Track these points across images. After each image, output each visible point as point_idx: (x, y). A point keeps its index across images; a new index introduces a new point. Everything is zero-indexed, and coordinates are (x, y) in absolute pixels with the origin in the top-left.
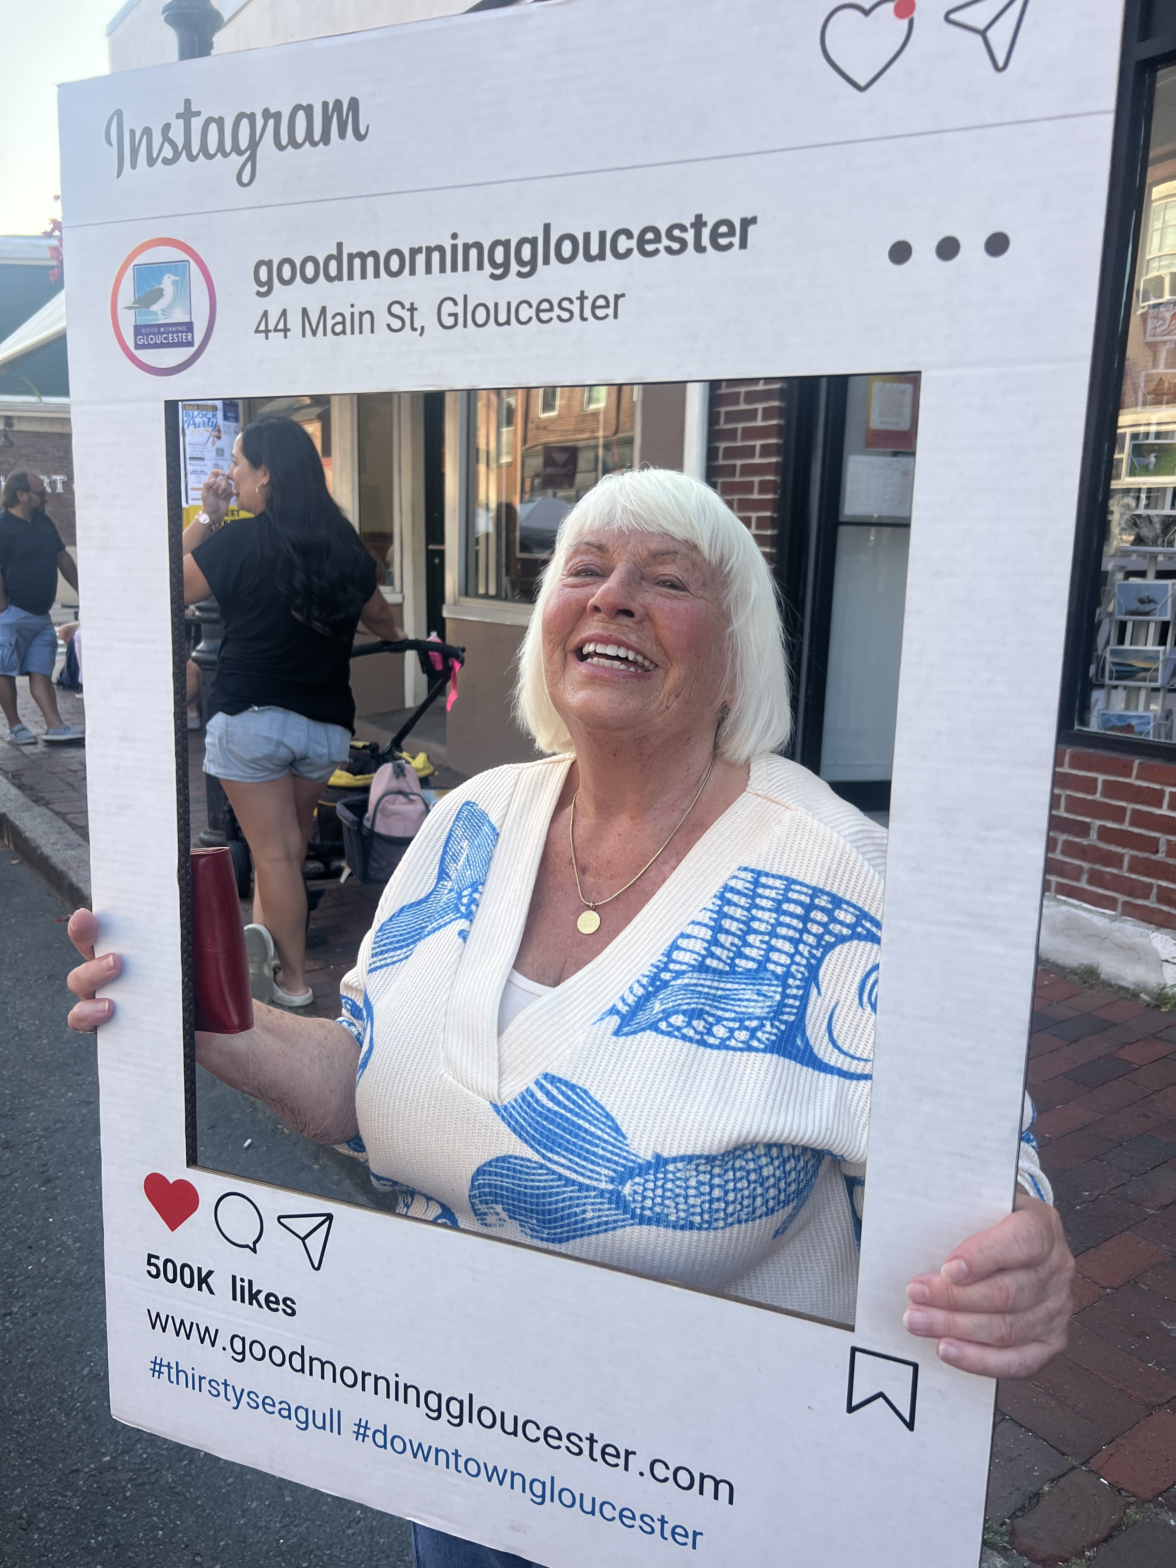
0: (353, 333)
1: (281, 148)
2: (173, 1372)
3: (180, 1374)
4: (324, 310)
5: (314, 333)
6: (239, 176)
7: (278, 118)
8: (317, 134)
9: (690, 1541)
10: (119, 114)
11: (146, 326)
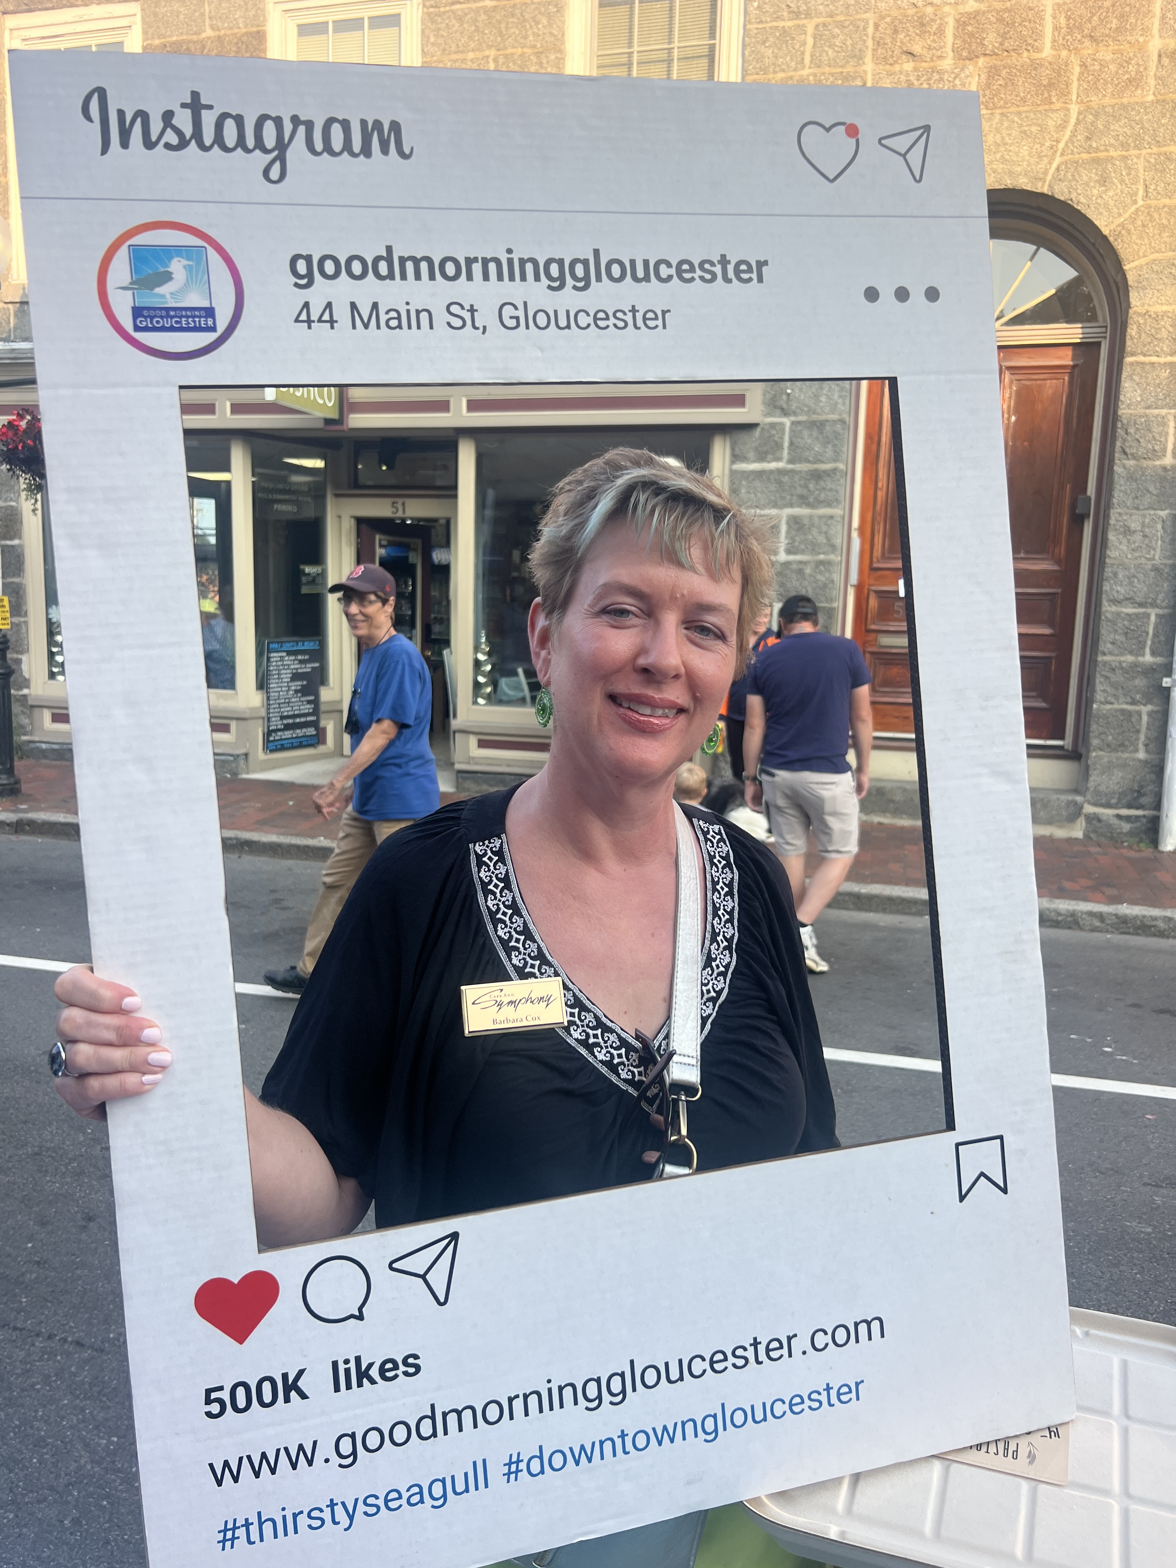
0: (410, 327)
1: (315, 153)
2: (254, 1529)
3: (264, 1526)
4: (375, 306)
5: (366, 326)
6: (266, 173)
7: (309, 126)
8: (357, 146)
9: (853, 1394)
10: (101, 92)
11: (149, 309)
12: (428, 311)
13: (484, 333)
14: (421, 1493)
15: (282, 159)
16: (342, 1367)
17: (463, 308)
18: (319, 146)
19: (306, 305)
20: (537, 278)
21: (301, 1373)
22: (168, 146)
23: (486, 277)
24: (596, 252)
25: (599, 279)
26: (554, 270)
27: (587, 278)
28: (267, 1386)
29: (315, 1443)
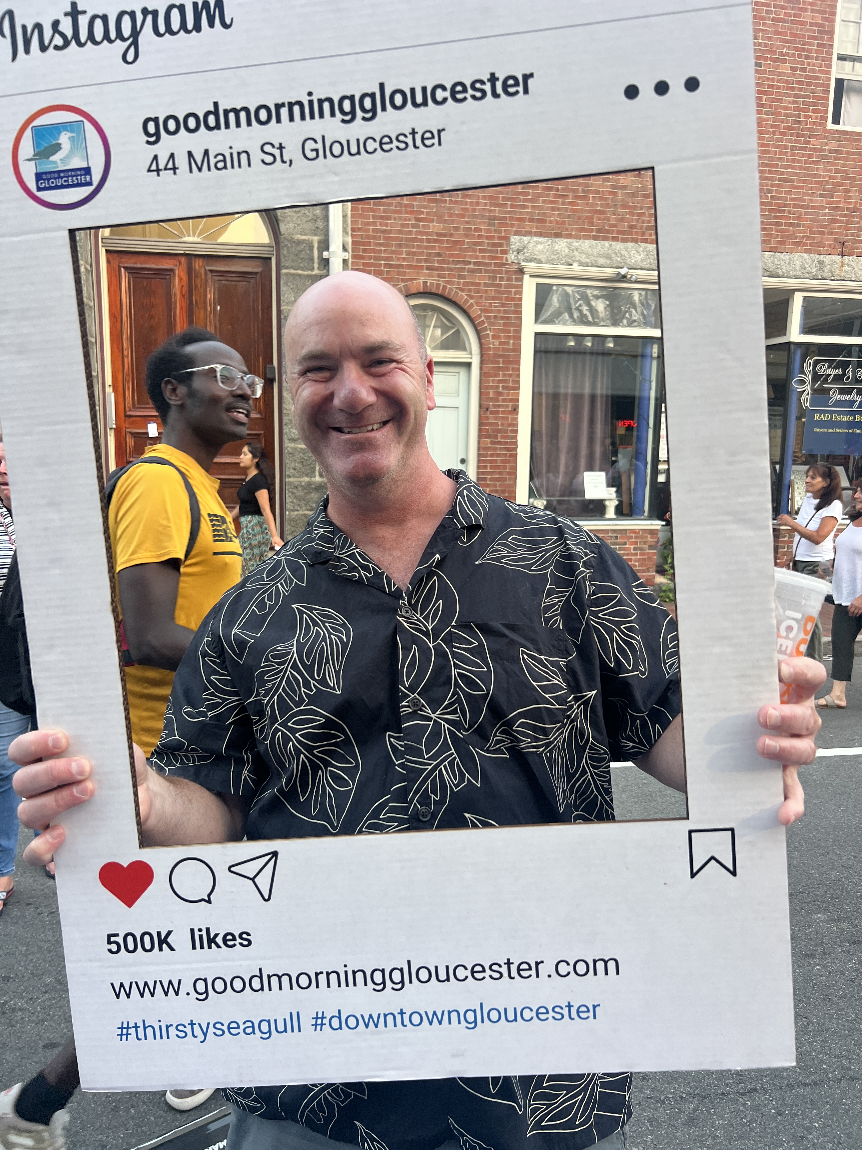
0: (233, 167)
2: (141, 1030)
3: (147, 1030)
4: (206, 152)
5: (200, 169)
6: (124, 57)
7: (155, 14)
8: (190, 24)
9: (591, 1014)
10: (10, 13)
12: (247, 152)
13: (290, 165)
14: (253, 1026)
15: (135, 43)
16: (197, 934)
17: (273, 146)
18: (162, 29)
19: (156, 157)
20: (333, 114)
21: (169, 933)
22: (56, 47)
23: (291, 119)
24: (382, 86)
25: (384, 109)
27: (374, 110)
28: (147, 938)
29: (180, 981)
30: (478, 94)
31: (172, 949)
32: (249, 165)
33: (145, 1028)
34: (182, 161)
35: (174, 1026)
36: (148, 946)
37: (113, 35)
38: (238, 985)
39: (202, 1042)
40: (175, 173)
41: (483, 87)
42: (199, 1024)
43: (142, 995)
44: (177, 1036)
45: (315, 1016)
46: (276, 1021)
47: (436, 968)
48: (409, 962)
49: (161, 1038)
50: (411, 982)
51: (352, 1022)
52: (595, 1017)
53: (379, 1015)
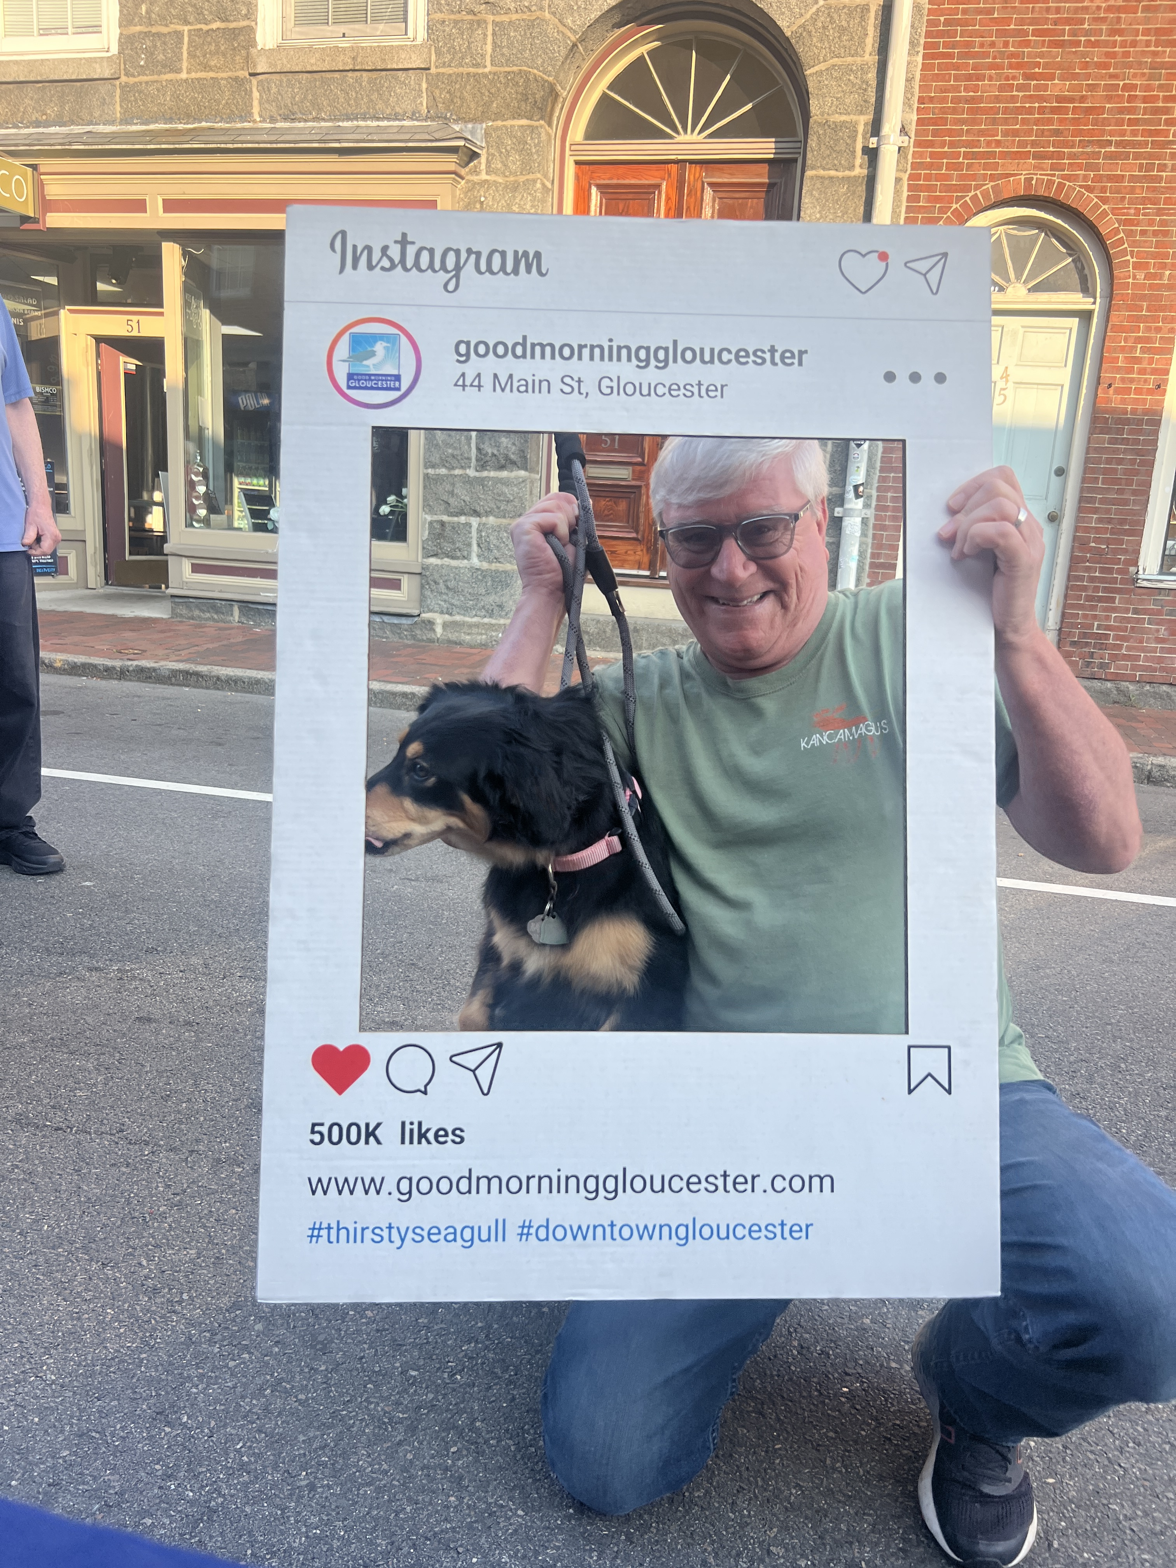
0: (533, 392)
1: (481, 273)
2: (333, 1232)
3: (341, 1232)
4: (511, 376)
5: (503, 390)
6: (445, 286)
7: (478, 254)
8: (509, 267)
9: (803, 1234)
10: (343, 233)
11: (357, 374)
12: (548, 381)
13: (586, 397)
14: (455, 1233)
15: (457, 276)
16: (408, 1127)
17: (572, 379)
18: (483, 267)
19: (463, 375)
20: (629, 359)
21: (378, 1125)
22: (383, 269)
23: (592, 358)
24: (675, 343)
25: (675, 361)
26: (642, 354)
27: (666, 361)
28: (354, 1129)
29: (383, 1179)
30: (759, 361)
31: (379, 1142)
32: (549, 392)
33: (338, 1230)
34: (487, 381)
35: (371, 1229)
36: (354, 1138)
37: (437, 266)
38: (444, 1185)
39: (398, 1248)
40: (479, 390)
41: (763, 355)
42: (398, 1228)
43: (340, 1192)
44: (373, 1240)
45: (521, 1224)
46: (480, 1228)
47: (652, 1177)
48: (625, 1169)
49: (355, 1241)
50: (624, 1191)
51: (560, 1233)
52: (807, 1237)
53: (588, 1227)
